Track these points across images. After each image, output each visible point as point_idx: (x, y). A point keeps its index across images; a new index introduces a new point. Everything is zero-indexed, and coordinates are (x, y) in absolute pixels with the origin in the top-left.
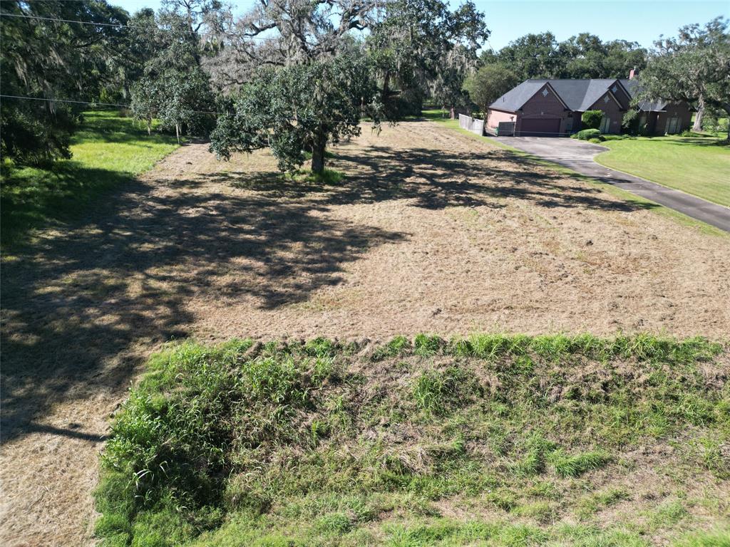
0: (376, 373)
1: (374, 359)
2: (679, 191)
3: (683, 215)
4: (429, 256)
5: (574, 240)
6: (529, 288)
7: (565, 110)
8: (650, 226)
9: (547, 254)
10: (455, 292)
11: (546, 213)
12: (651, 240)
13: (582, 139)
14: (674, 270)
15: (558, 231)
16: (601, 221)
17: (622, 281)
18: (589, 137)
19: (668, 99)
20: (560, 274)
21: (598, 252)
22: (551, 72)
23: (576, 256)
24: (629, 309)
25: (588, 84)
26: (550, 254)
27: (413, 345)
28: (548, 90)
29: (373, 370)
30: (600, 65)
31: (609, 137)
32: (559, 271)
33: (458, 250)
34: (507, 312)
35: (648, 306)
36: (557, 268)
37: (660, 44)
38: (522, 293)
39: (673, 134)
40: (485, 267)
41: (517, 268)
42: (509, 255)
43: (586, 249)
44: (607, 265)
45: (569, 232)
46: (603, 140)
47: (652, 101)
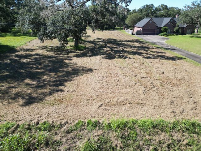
0: (67, 140)
1: (68, 132)
2: (193, 53)
3: (195, 62)
4: (104, 78)
5: (157, 72)
6: (139, 93)
7: (157, 27)
8: (184, 66)
9: (147, 78)
10: (111, 95)
11: (148, 61)
12: (185, 72)
13: (162, 36)
14: (194, 85)
15: (152, 68)
16: (167, 64)
17: (175, 90)
18: (164, 35)
19: (188, 23)
20: (151, 87)
21: (166, 77)
22: (153, 16)
23: (158, 78)
24: (178, 104)
25: (164, 19)
26: (149, 78)
27: (86, 125)
28: (152, 21)
29: (66, 138)
30: (167, 14)
31: (170, 35)
32: (151, 85)
33: (115, 75)
34: (129, 105)
35: (186, 102)
36: (150, 84)
37: (186, 7)
38: (136, 96)
39: (189, 34)
40: (124, 83)
41: (135, 84)
42: (133, 78)
43: (162, 75)
44: (169, 82)
45: (156, 68)
46: (168, 36)
47: (183, 24)
